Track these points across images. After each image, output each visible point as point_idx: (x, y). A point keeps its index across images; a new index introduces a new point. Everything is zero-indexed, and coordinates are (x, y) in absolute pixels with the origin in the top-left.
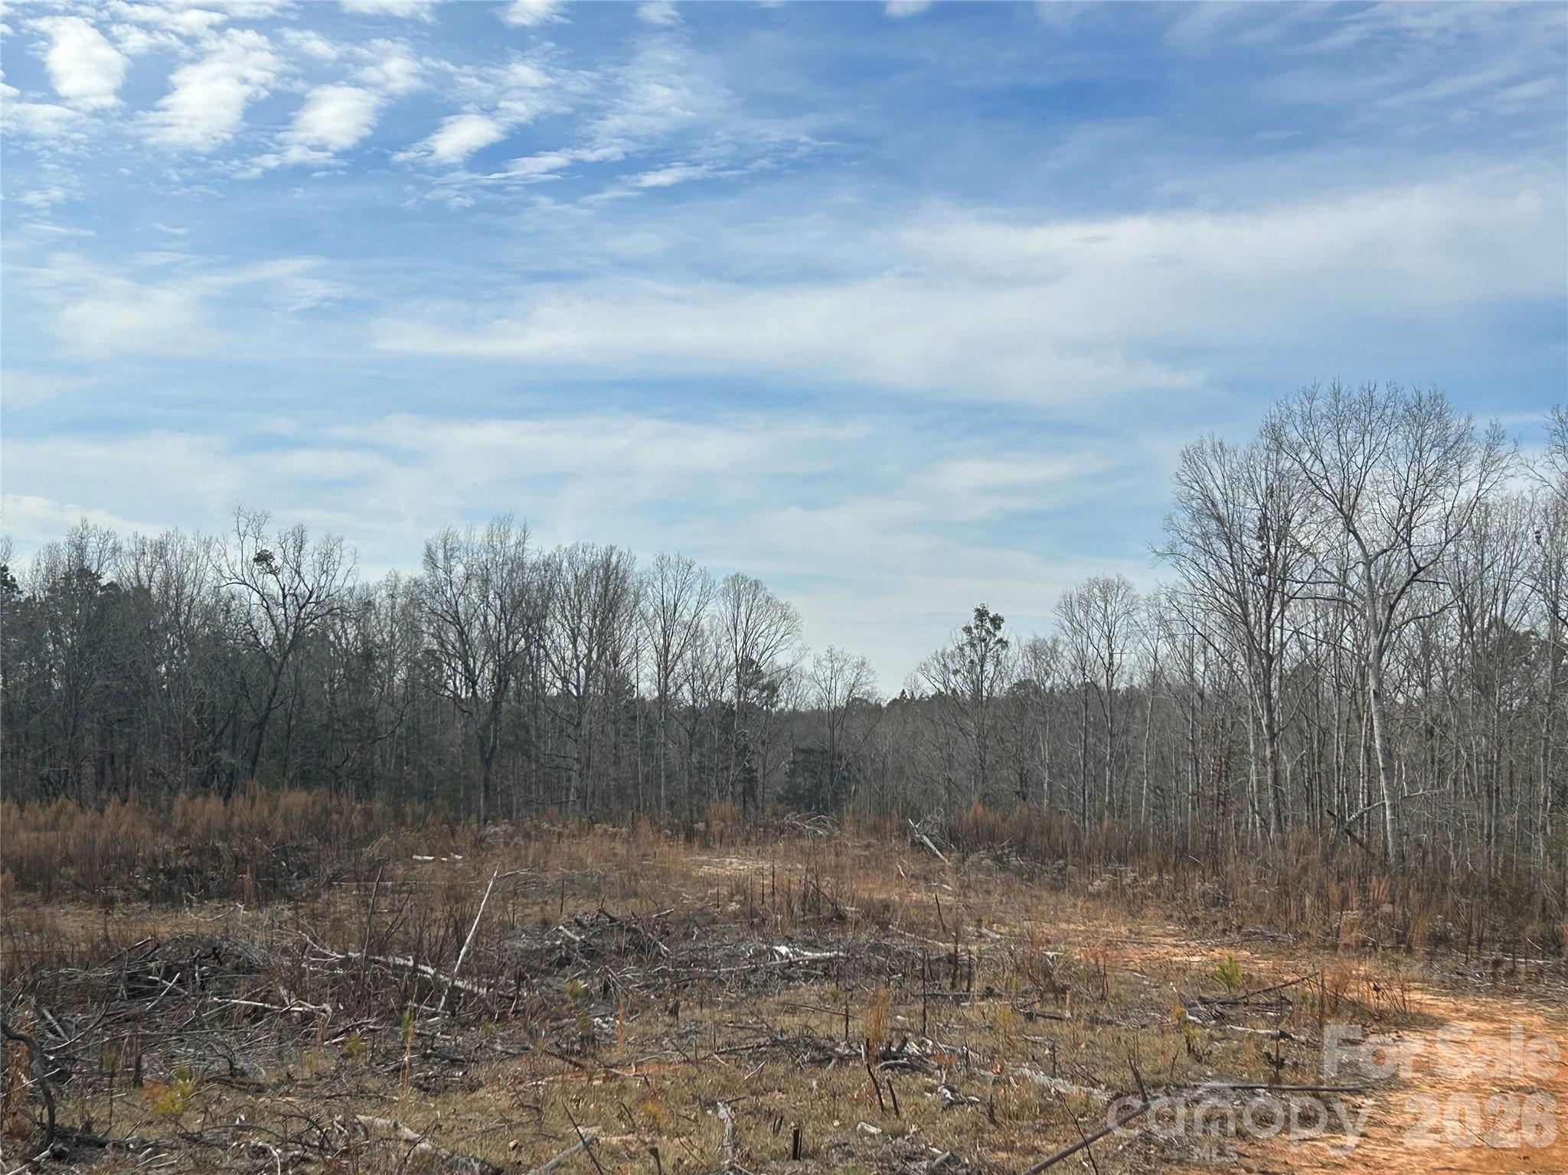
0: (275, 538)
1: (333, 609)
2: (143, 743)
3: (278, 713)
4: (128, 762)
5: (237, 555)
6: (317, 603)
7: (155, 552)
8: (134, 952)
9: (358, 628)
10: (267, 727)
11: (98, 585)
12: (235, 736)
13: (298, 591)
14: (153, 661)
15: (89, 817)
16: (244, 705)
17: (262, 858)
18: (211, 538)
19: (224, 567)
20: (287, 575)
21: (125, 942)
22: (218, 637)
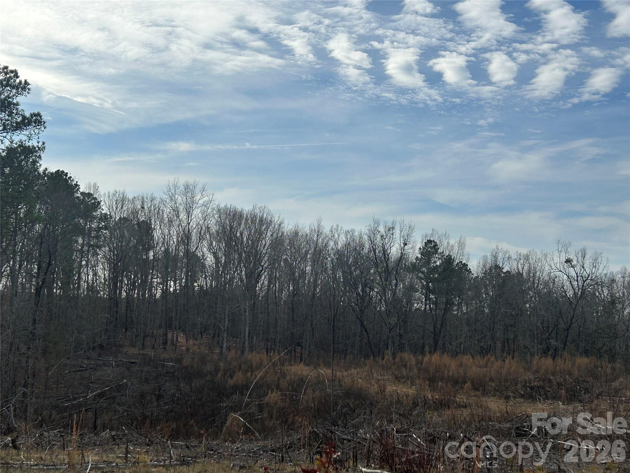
0: (574, 253)
1: (598, 282)
2: (520, 335)
3: (575, 325)
4: (514, 342)
5: (558, 259)
6: (591, 280)
7: (525, 259)
8: (518, 418)
9: (609, 291)
10: (570, 331)
11: (502, 272)
12: (557, 334)
13: (583, 274)
14: (524, 302)
15: (500, 362)
16: (561, 320)
17: (569, 385)
18: (547, 253)
19: (553, 265)
20: (578, 268)
21: (514, 415)
22: (550, 293)
